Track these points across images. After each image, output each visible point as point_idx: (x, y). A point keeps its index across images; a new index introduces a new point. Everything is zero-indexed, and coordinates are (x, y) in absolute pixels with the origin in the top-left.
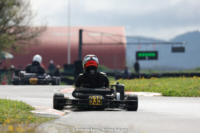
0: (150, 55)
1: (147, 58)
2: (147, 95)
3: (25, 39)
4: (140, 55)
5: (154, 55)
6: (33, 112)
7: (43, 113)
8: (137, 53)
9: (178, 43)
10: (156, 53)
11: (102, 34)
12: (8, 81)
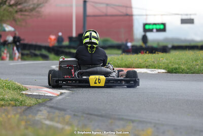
0: (158, 27)
1: (155, 30)
2: (151, 73)
3: (26, 11)
4: (147, 27)
5: (162, 27)
6: (24, 92)
7: (35, 94)
8: (145, 25)
9: (187, 15)
10: (164, 24)
11: (107, 5)
12: (8, 55)
